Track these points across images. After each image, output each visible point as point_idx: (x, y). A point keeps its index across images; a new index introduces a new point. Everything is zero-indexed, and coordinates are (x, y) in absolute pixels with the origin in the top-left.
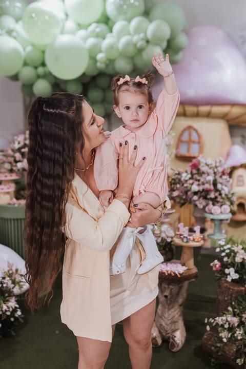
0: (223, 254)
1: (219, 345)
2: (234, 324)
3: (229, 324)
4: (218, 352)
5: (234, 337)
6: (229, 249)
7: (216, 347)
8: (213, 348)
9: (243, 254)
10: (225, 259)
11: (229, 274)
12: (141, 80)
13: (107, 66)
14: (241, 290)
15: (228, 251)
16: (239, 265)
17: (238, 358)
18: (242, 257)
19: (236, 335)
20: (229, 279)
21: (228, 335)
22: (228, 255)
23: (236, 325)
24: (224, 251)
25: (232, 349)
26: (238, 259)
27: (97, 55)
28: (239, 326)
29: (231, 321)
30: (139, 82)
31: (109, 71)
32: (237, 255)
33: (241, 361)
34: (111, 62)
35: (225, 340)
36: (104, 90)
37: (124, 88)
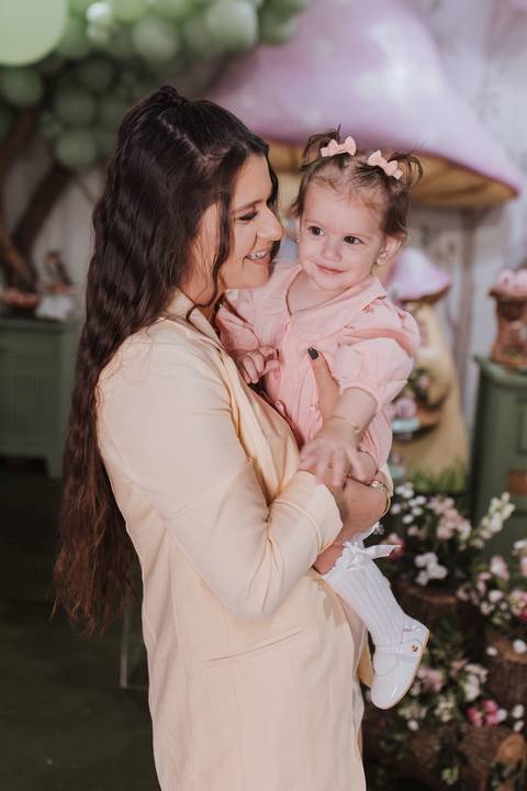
0: (408, 519)
1: (399, 737)
2: (432, 686)
3: (422, 686)
4: (395, 752)
5: (433, 716)
6: (421, 506)
7: (390, 742)
8: (382, 744)
9: (453, 520)
10: (413, 531)
11: (424, 568)
12: (383, 164)
13: (114, 36)
14: (448, 605)
15: (417, 512)
16: (446, 546)
17: (445, 767)
18: (451, 525)
19: (437, 712)
20: (423, 579)
21: (419, 712)
22: (418, 521)
23: (438, 687)
24: (408, 511)
25: (430, 747)
26: (443, 532)
27: (88, 6)
28: (444, 690)
29: (426, 678)
30: (377, 167)
31: (119, 51)
32: (442, 521)
33: (452, 773)
34: (123, 28)
35: (413, 725)
36: (97, 96)
37: (330, 171)
